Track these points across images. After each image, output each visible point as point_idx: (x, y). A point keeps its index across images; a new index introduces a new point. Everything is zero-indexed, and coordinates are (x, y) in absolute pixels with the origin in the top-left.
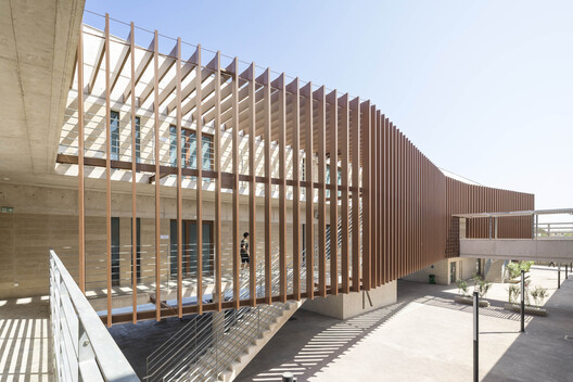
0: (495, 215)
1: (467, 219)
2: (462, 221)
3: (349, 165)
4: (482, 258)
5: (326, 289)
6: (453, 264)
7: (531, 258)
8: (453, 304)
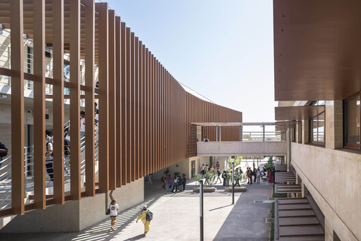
0: (220, 124)
1: (202, 127)
2: (199, 128)
3: (81, 62)
4: (213, 156)
5: (45, 200)
6: (193, 162)
7: (241, 154)
8: (192, 193)
